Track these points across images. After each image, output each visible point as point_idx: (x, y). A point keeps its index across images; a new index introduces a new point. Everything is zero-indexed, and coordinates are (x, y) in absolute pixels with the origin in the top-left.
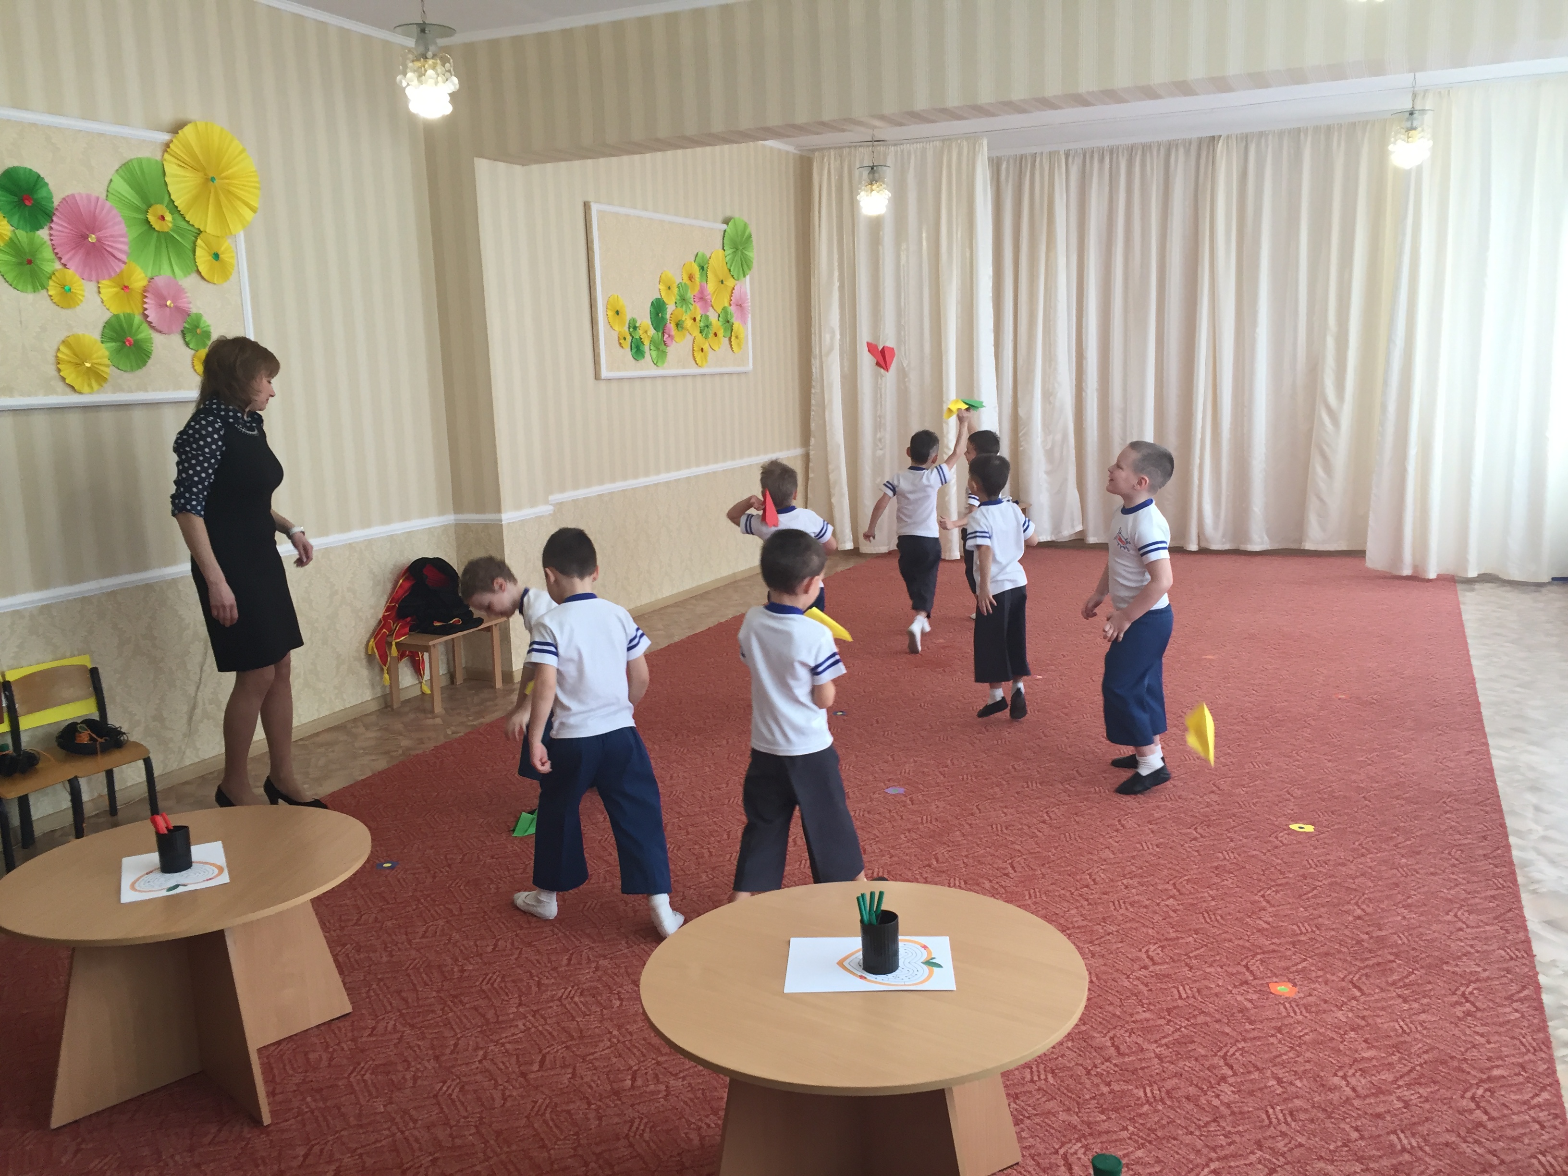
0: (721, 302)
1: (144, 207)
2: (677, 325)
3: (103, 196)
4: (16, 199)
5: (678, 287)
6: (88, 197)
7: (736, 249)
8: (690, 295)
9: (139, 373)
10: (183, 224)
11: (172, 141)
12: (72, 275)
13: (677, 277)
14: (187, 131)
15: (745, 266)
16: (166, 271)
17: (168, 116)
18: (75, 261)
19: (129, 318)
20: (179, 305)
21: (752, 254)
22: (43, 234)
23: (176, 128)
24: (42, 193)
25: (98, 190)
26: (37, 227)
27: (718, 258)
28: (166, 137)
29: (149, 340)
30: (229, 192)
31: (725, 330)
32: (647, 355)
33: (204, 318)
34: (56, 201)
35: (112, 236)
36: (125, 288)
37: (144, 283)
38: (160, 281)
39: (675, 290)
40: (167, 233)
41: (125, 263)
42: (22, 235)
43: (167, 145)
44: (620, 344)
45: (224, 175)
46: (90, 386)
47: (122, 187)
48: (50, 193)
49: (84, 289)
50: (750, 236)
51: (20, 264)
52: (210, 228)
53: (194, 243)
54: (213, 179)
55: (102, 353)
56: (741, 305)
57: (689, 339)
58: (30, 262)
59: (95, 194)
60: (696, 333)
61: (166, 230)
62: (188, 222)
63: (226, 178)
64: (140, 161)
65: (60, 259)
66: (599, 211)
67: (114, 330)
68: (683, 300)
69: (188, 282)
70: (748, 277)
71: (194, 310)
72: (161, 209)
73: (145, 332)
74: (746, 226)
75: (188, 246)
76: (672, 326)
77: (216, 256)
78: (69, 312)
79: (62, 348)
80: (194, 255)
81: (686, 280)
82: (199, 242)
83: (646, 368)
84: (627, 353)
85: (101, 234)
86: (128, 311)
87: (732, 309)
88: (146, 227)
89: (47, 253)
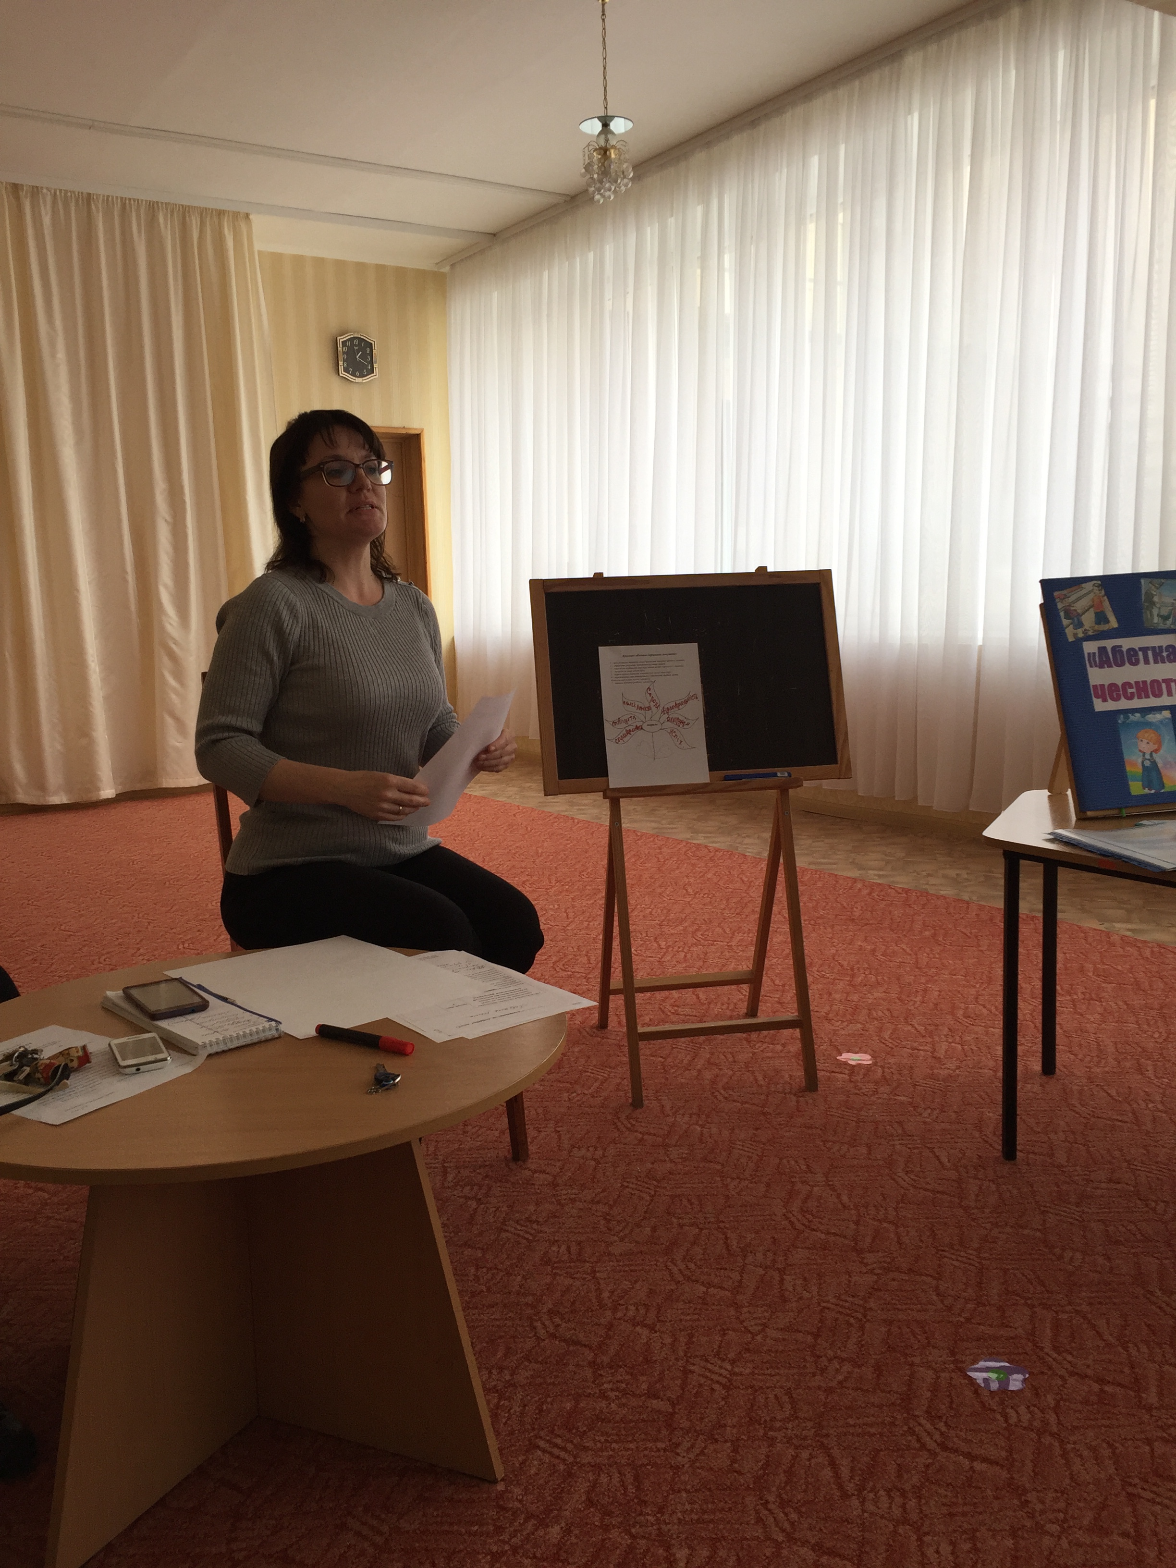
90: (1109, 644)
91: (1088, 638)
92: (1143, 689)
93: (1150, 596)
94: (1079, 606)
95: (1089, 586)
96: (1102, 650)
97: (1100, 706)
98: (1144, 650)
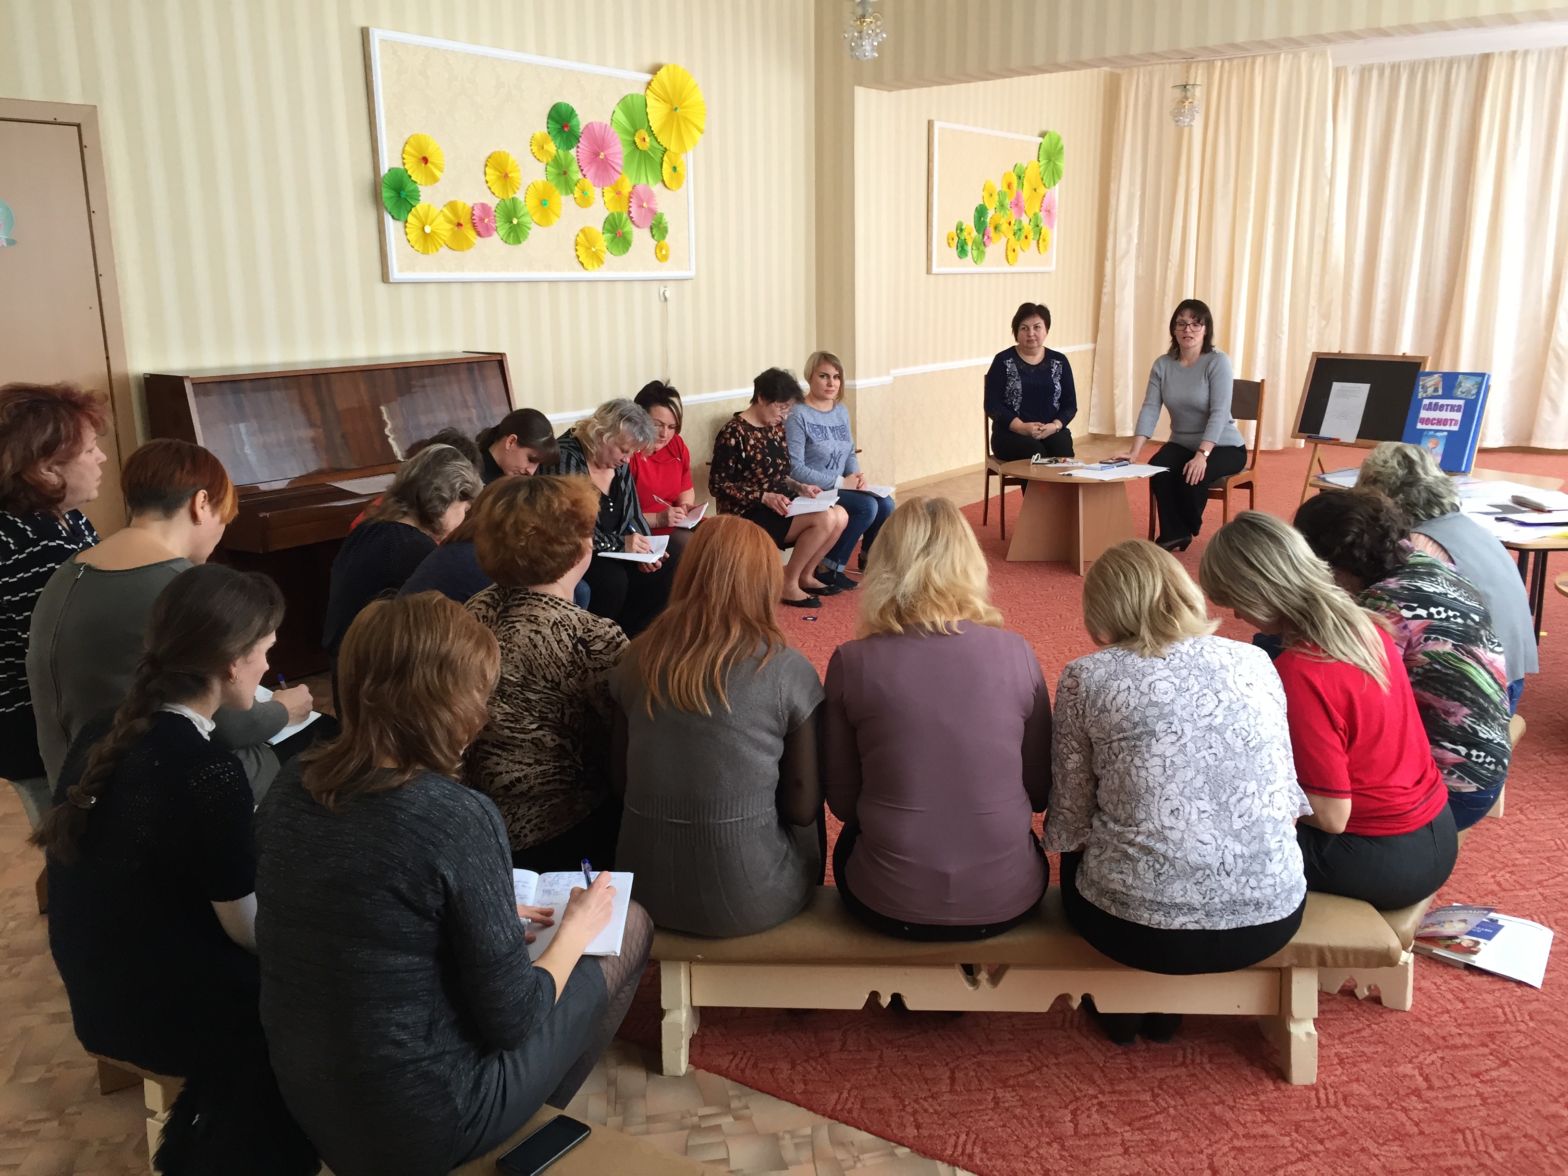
0: (1032, 207)
1: (632, 130)
2: (996, 228)
3: (609, 124)
4: (558, 126)
5: (999, 194)
6: (600, 124)
7: (1049, 159)
8: (1007, 202)
9: (624, 256)
10: (655, 144)
11: (652, 80)
12: (588, 182)
13: (999, 186)
14: (662, 73)
15: (1056, 176)
16: (643, 181)
17: (649, 61)
18: (590, 172)
19: (620, 215)
20: (652, 206)
21: (1062, 164)
22: (573, 152)
23: (655, 70)
24: (573, 122)
25: (606, 120)
26: (570, 147)
27: (1034, 168)
28: (648, 77)
29: (631, 233)
30: (686, 119)
31: (1035, 233)
32: (969, 254)
33: (664, 217)
34: (582, 127)
35: (613, 154)
36: (619, 193)
37: (630, 189)
38: (640, 188)
39: (996, 198)
40: (645, 151)
41: (620, 174)
42: (561, 152)
43: (649, 84)
44: (949, 243)
45: (684, 104)
46: (593, 266)
47: (620, 117)
48: (578, 121)
49: (595, 192)
50: (1062, 148)
51: (559, 174)
52: (673, 147)
53: (662, 159)
54: (676, 109)
55: (603, 241)
56: (1049, 211)
57: (1004, 240)
58: (565, 173)
59: (605, 122)
60: (1011, 236)
61: (646, 149)
62: (659, 143)
63: (684, 108)
64: (632, 95)
65: (582, 170)
66: (941, 129)
67: (611, 225)
68: (1002, 206)
69: (656, 188)
70: (1057, 185)
71: (659, 211)
72: (643, 133)
73: (629, 227)
74: (1059, 139)
75: (658, 160)
76: (991, 229)
77: (675, 169)
78: (585, 210)
79: (581, 235)
80: (661, 167)
81: (1005, 189)
82: (665, 158)
83: (967, 265)
84: (954, 252)
85: (607, 152)
86: (619, 210)
87: (1041, 215)
88: (633, 147)
89: (575, 167)
90: (1434, 401)
91: (1427, 398)
92: (1440, 422)
93: (1460, 383)
94: (1429, 384)
95: (1436, 376)
96: (1431, 403)
97: (1419, 426)
98: (1448, 405)
